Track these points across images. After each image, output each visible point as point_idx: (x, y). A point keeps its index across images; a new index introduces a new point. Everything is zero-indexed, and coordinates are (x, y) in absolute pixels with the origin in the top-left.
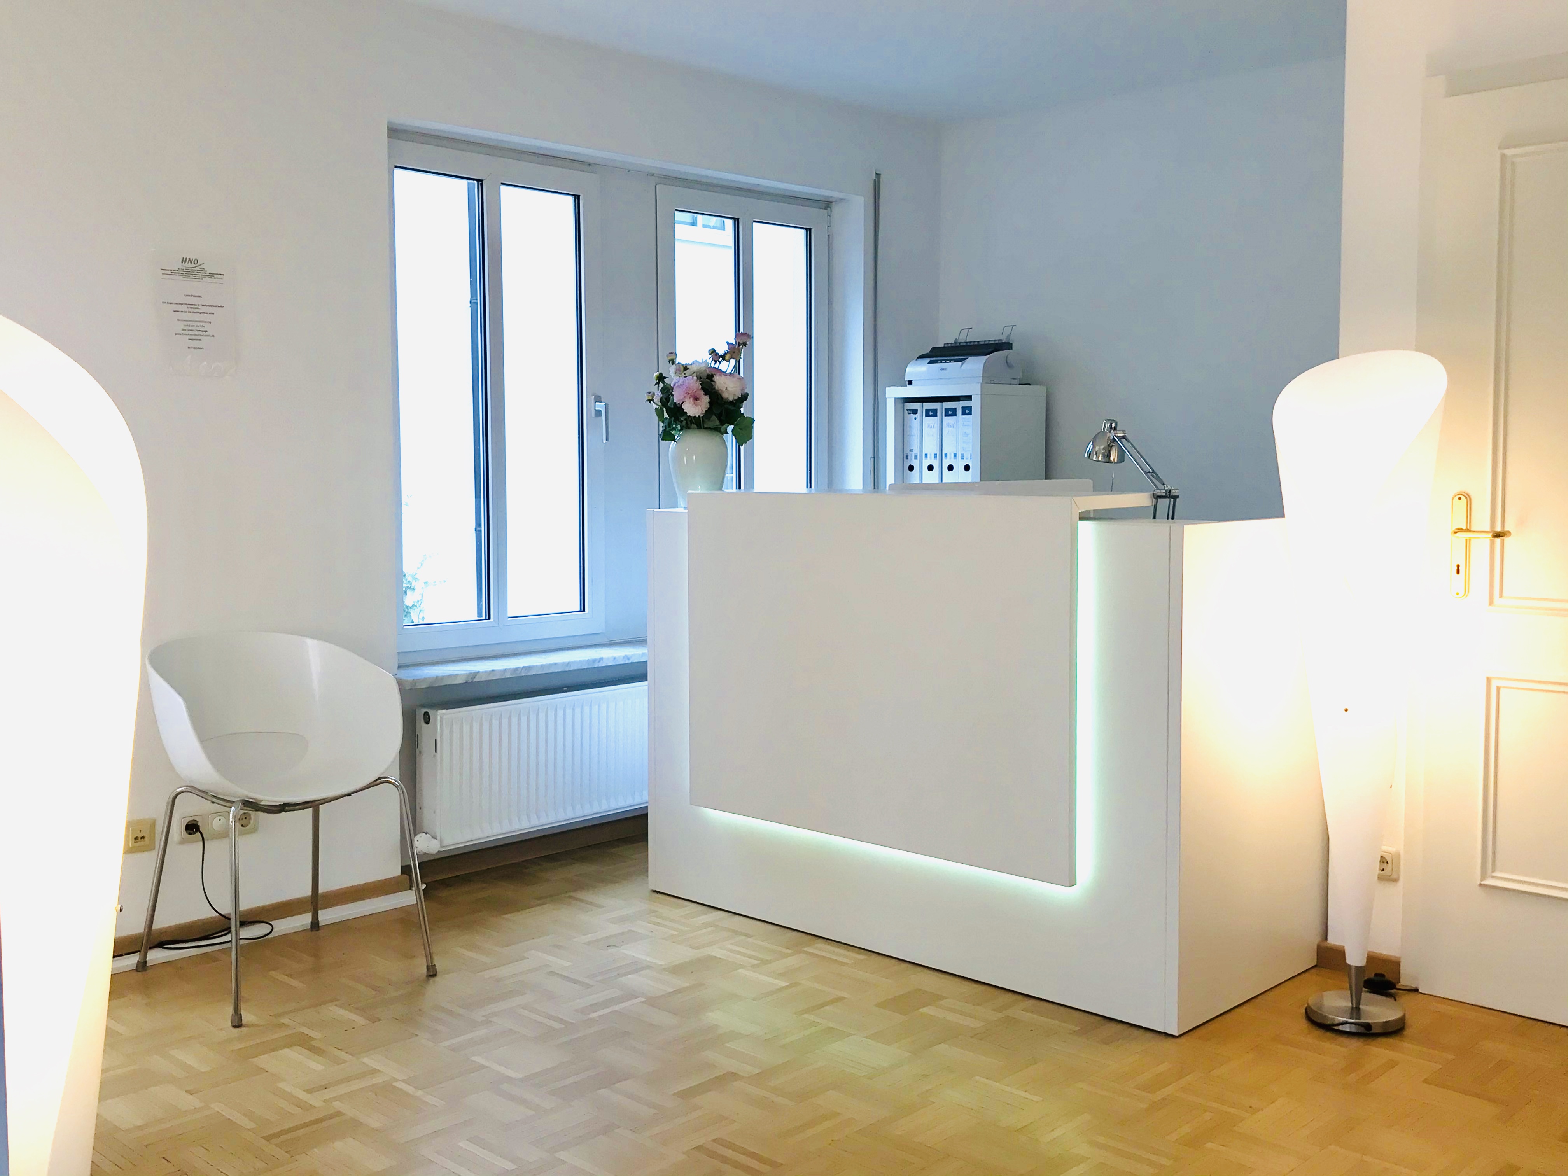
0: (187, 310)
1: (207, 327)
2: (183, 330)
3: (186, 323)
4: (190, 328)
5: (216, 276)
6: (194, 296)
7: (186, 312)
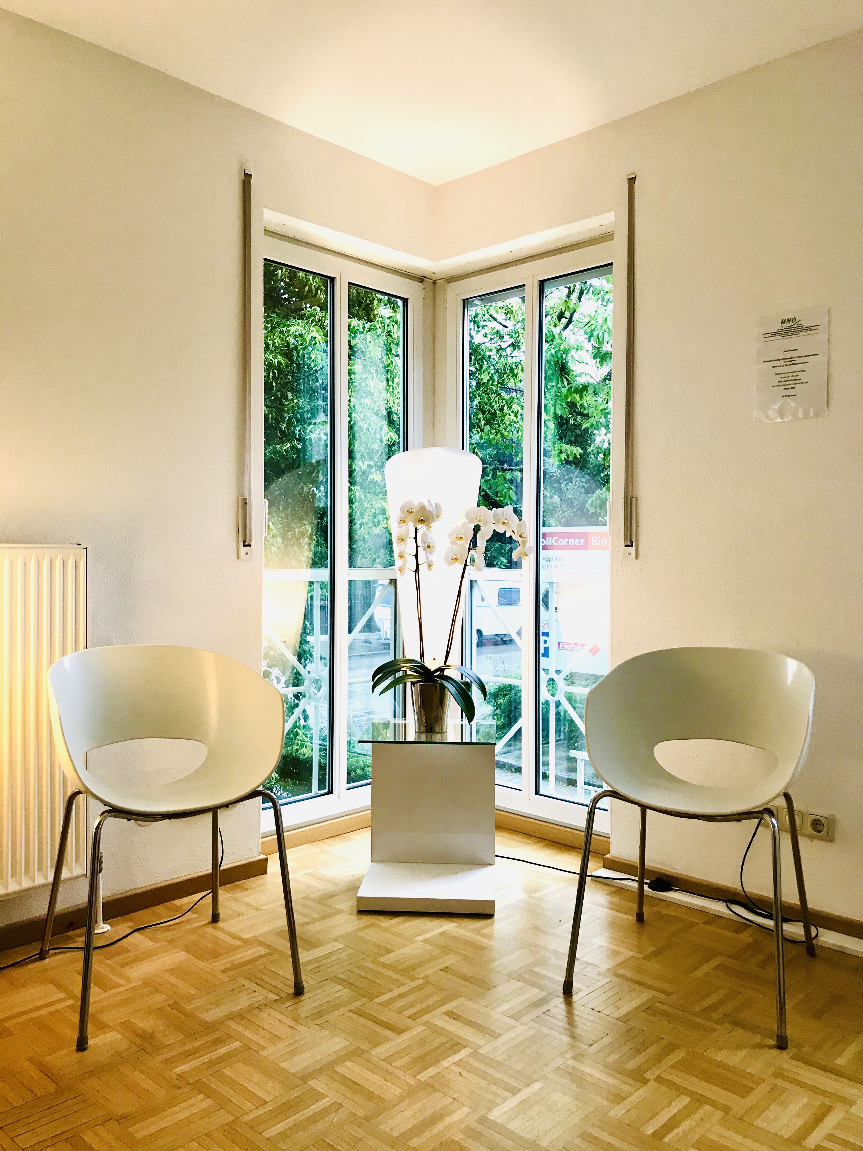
0: (784, 364)
1: (801, 375)
2: (779, 382)
3: (782, 376)
4: (786, 379)
5: (812, 328)
6: (791, 350)
7: (783, 366)
